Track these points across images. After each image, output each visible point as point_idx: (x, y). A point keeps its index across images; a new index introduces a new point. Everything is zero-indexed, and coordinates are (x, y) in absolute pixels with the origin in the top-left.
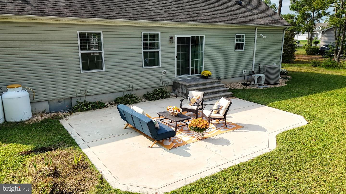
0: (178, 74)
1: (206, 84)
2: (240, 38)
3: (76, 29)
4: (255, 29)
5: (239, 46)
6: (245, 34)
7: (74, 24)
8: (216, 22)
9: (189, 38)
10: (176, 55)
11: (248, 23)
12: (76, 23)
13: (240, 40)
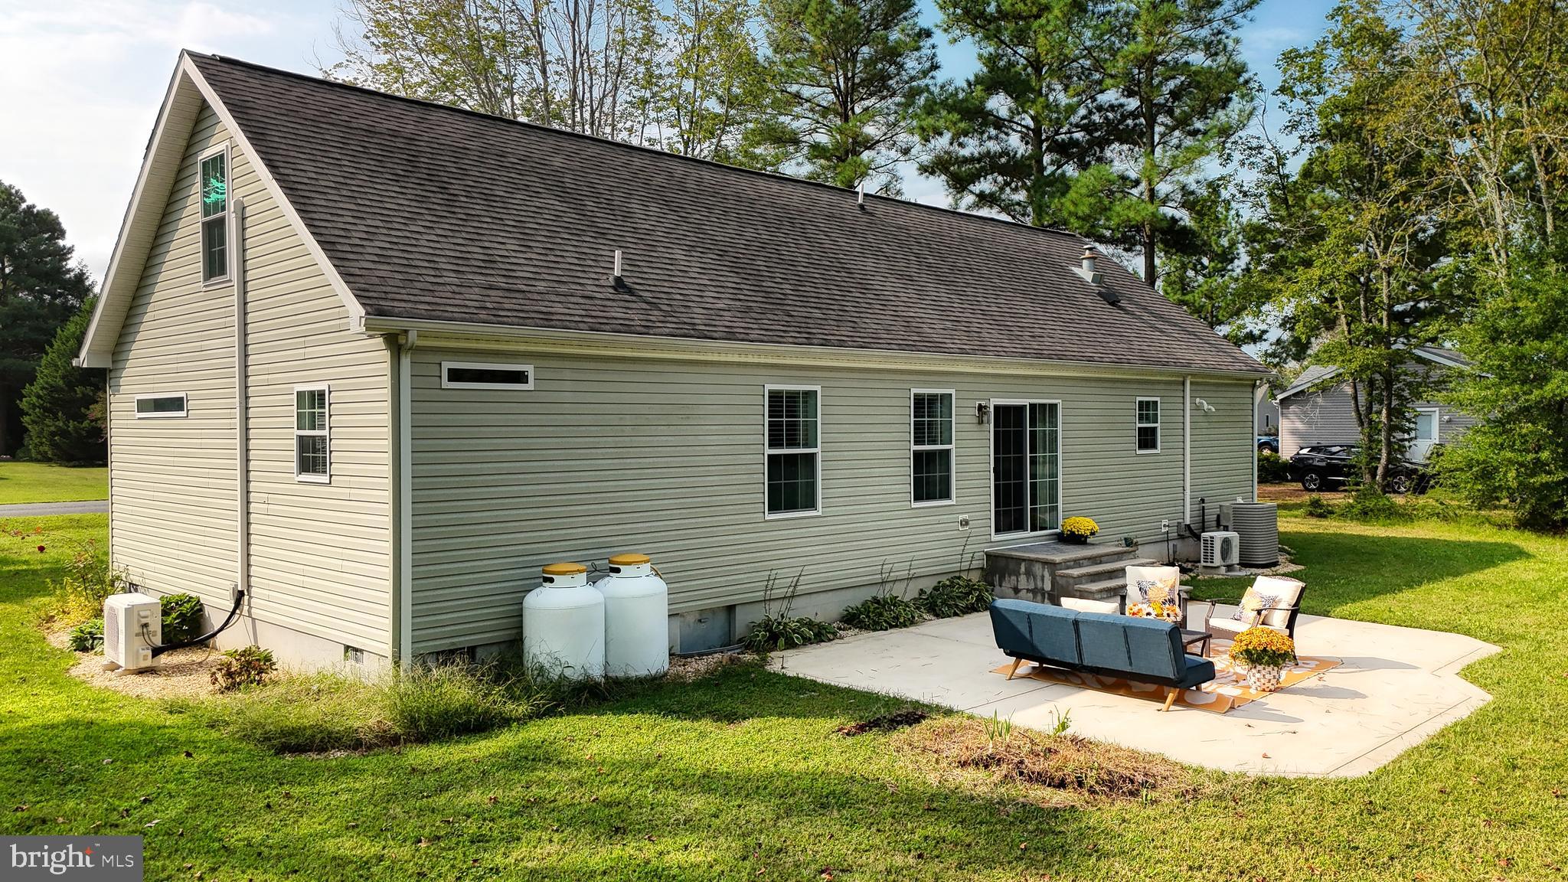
0: (998, 530)
1: (1103, 559)
2: (1147, 410)
3: (759, 381)
4: (1183, 383)
5: (1147, 439)
6: (1158, 399)
7: (758, 365)
8: (1091, 360)
9: (1022, 408)
10: (992, 466)
11: (1166, 364)
12: (763, 360)
13: (1148, 420)
